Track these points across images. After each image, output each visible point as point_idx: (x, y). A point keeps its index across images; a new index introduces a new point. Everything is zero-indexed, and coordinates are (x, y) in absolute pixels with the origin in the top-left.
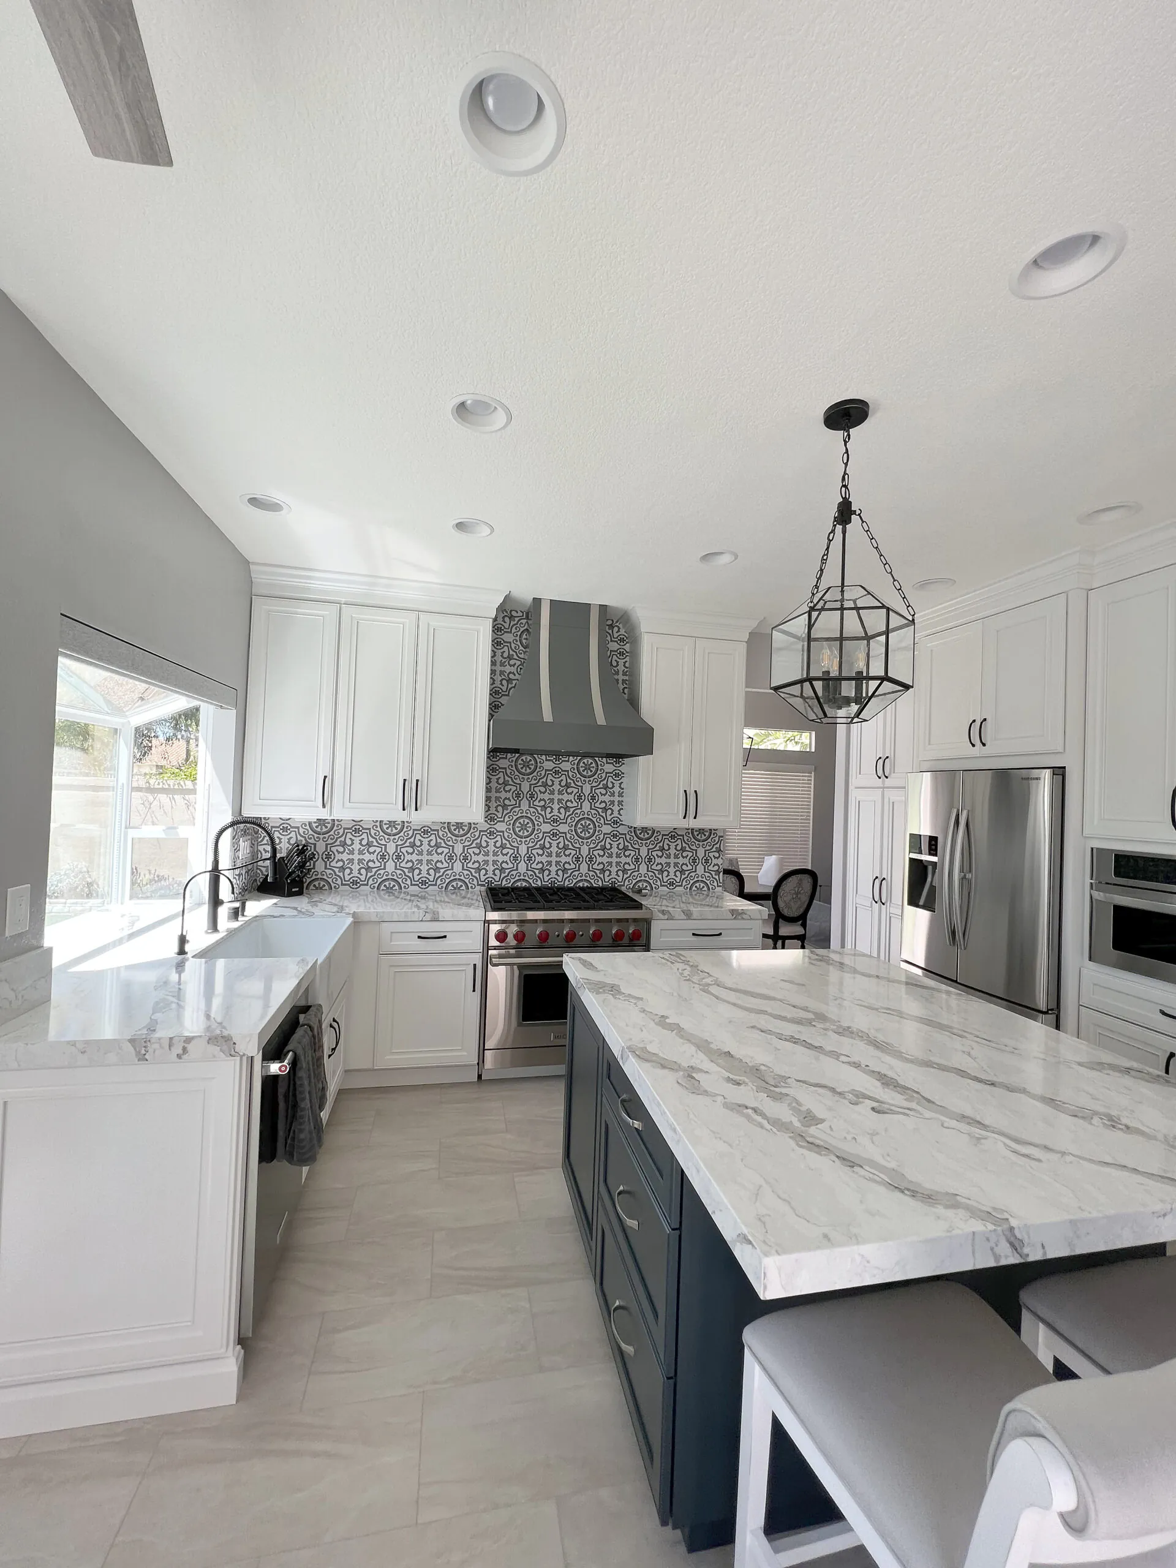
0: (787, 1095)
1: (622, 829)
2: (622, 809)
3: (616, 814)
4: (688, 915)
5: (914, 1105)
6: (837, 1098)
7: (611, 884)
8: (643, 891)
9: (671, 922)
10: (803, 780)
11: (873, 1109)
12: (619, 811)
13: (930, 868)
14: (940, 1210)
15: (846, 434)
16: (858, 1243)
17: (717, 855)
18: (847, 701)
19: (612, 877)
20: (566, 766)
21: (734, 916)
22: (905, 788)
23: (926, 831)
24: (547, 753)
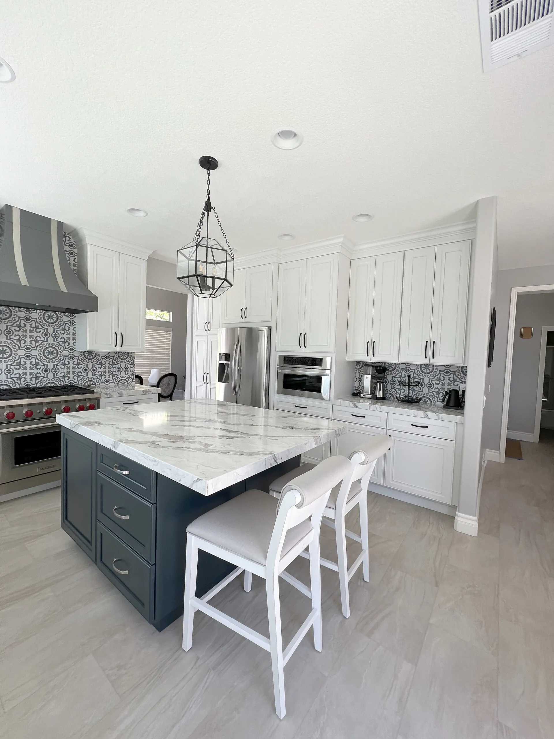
0: (196, 441)
1: (76, 354)
2: (76, 342)
3: (71, 345)
4: (121, 395)
5: (239, 435)
6: (214, 438)
7: (70, 384)
8: (92, 386)
9: (112, 398)
10: (167, 335)
11: (227, 438)
12: (74, 343)
13: (226, 366)
14: (255, 456)
15: (209, 172)
16: (235, 469)
17: (132, 366)
18: (209, 288)
19: (71, 380)
20: (35, 315)
21: (145, 393)
22: (217, 335)
23: (224, 351)
24: (20, 306)
